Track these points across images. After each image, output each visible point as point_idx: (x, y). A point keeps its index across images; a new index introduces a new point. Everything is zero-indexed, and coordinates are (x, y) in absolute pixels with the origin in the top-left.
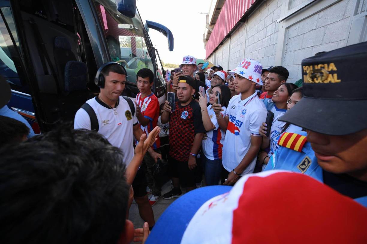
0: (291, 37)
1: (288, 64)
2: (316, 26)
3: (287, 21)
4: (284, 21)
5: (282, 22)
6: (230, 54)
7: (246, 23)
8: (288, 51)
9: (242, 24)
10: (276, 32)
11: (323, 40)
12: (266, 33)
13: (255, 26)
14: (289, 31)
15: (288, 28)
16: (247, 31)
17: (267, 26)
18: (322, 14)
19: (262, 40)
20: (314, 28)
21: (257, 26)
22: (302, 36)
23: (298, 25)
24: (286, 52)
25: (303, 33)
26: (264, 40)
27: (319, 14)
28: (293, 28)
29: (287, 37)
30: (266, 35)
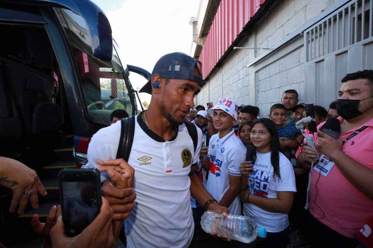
0: (260, 79)
1: (262, 103)
2: (279, 70)
3: (255, 66)
4: (253, 66)
5: (251, 67)
6: (210, 95)
7: (221, 68)
8: (260, 91)
9: (218, 69)
10: (248, 75)
11: (287, 82)
12: (239, 77)
13: (229, 70)
14: (258, 74)
15: (257, 72)
16: (223, 74)
17: (240, 71)
18: (282, 60)
19: (236, 83)
20: (278, 72)
21: (230, 70)
22: (269, 78)
23: (264, 70)
24: (258, 93)
25: (270, 76)
26: (238, 82)
27: (279, 60)
28: (261, 72)
29: (257, 80)
30: (239, 78)
